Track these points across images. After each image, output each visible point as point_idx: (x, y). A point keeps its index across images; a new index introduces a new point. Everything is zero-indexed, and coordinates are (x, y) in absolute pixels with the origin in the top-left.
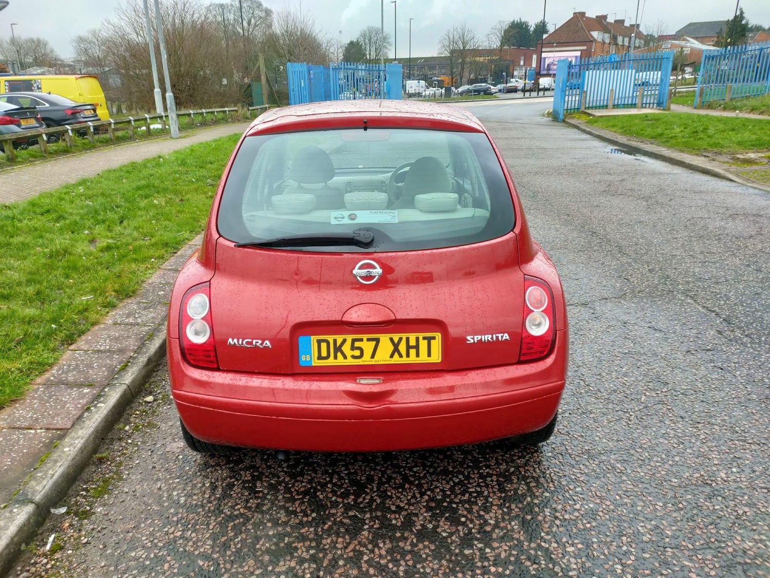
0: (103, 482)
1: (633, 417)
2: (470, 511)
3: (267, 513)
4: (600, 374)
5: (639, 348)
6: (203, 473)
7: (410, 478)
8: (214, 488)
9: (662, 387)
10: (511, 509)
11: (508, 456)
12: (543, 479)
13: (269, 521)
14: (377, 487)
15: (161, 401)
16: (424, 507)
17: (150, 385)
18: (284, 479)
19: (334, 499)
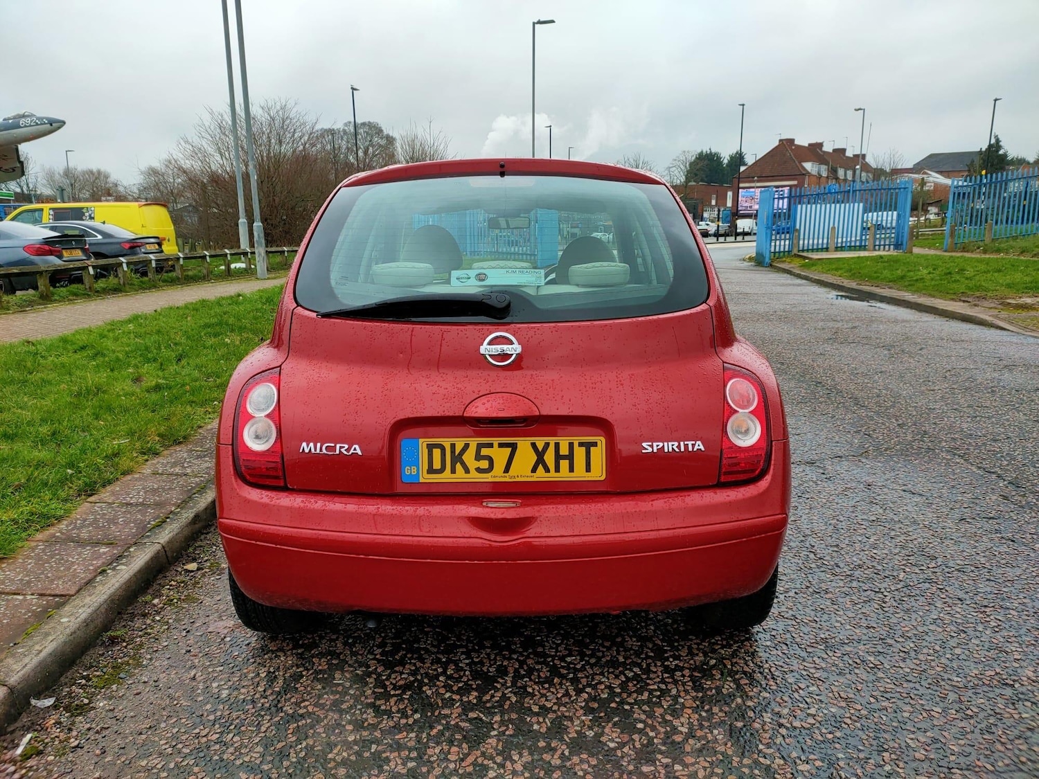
0: (113, 667)
1: (888, 598)
2: (651, 715)
3: (347, 713)
4: (837, 546)
5: (891, 515)
6: (258, 660)
7: (561, 670)
8: (272, 678)
9: (928, 562)
10: (713, 713)
11: (707, 644)
12: (759, 675)
13: (350, 723)
14: (512, 682)
15: (207, 570)
16: (582, 708)
17: (195, 549)
18: (376, 669)
19: (448, 695)
